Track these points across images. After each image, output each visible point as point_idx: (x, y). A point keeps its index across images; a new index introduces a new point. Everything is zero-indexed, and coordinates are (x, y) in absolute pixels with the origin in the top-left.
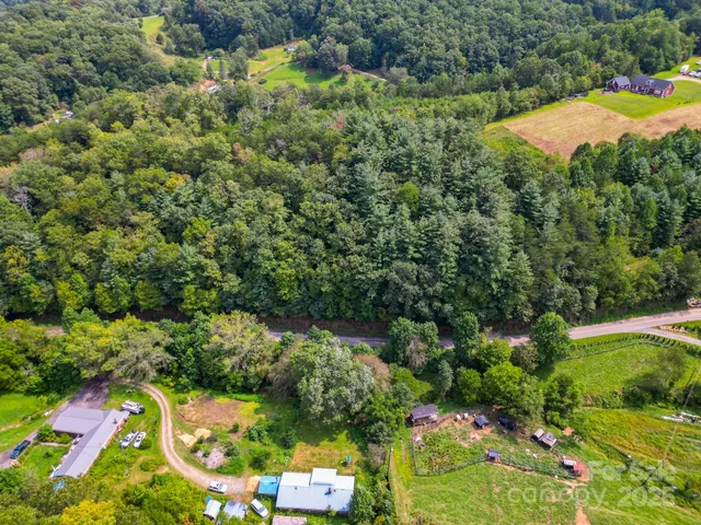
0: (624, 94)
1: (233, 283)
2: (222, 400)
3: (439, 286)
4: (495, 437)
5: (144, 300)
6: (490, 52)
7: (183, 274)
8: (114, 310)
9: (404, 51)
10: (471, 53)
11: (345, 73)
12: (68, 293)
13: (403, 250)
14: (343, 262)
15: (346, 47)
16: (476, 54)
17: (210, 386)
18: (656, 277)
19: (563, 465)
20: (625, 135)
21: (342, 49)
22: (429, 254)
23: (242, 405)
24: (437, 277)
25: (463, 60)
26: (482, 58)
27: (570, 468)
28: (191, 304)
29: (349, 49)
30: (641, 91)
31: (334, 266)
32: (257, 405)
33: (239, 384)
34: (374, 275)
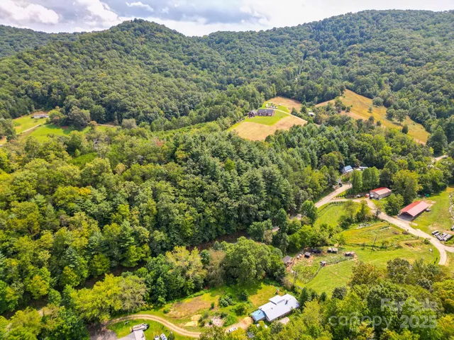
0: (257, 117)
1: (159, 235)
2: (187, 301)
3: (263, 202)
4: (316, 258)
5: (101, 268)
6: (173, 107)
7: (126, 240)
8: (78, 283)
9: (126, 110)
10: (164, 108)
11: (93, 126)
12: (40, 283)
13: (242, 190)
14: (218, 204)
15: (88, 111)
16: (167, 109)
17: (175, 297)
18: (324, 179)
19: (346, 255)
20: (277, 131)
21: (87, 113)
22: (254, 185)
23: (201, 297)
24: (262, 198)
25: (162, 112)
26: (170, 110)
27: (349, 255)
28: (135, 258)
29: (91, 113)
30: (262, 115)
31: (213, 207)
32: (209, 294)
33: (193, 287)
34: (236, 205)
